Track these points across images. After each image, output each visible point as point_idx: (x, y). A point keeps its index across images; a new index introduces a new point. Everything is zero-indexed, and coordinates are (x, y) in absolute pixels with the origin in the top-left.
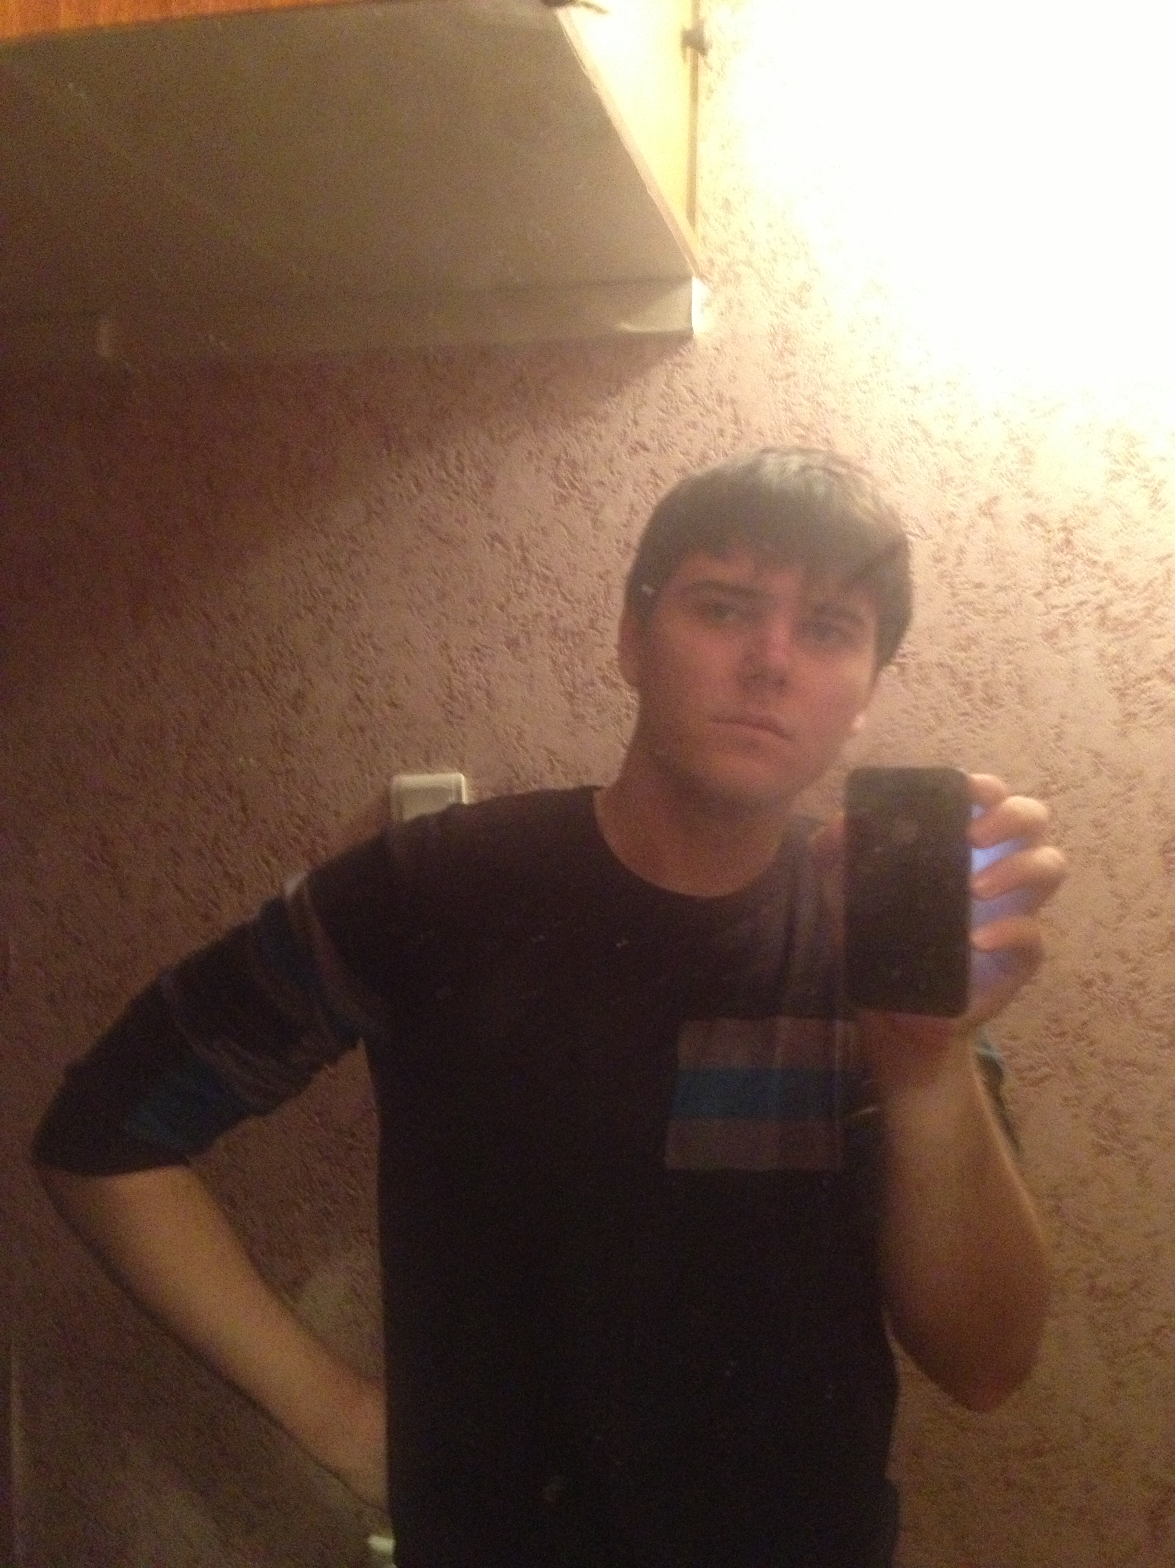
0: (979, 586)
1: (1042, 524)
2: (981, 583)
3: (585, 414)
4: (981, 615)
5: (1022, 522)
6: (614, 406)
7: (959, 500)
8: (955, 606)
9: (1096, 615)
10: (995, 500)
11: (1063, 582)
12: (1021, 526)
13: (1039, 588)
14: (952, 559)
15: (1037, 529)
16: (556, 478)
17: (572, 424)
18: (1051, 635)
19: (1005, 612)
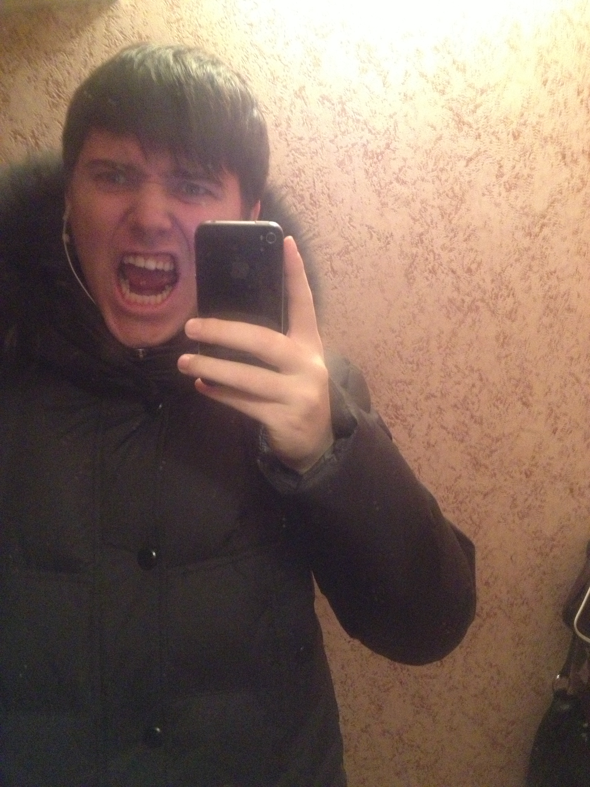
0: (301, 139)
1: (329, 101)
2: (302, 137)
3: (60, 51)
4: (304, 155)
5: (319, 100)
6: (77, 45)
7: (284, 89)
8: (290, 151)
9: (362, 150)
10: (303, 88)
11: (343, 133)
12: (319, 102)
13: (332, 137)
14: (284, 125)
15: (327, 104)
16: (48, 93)
17: (52, 57)
18: (341, 164)
19: (316, 153)
